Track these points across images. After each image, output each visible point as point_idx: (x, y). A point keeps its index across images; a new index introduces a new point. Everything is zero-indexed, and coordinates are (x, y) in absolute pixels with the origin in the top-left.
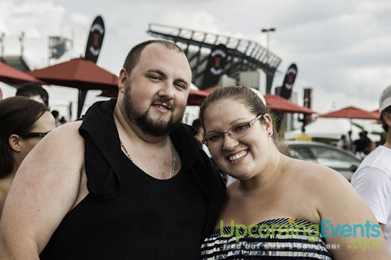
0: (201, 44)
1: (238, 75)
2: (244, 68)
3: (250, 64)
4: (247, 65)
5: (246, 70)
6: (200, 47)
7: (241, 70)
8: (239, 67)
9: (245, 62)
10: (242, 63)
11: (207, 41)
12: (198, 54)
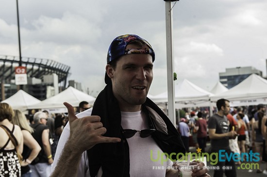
0: (33, 64)
1: (43, 77)
2: (46, 73)
3: (50, 71)
4: (48, 71)
5: (47, 74)
6: (33, 66)
7: (44, 74)
8: (43, 73)
9: (47, 70)
10: (45, 71)
11: (36, 62)
12: (32, 69)
